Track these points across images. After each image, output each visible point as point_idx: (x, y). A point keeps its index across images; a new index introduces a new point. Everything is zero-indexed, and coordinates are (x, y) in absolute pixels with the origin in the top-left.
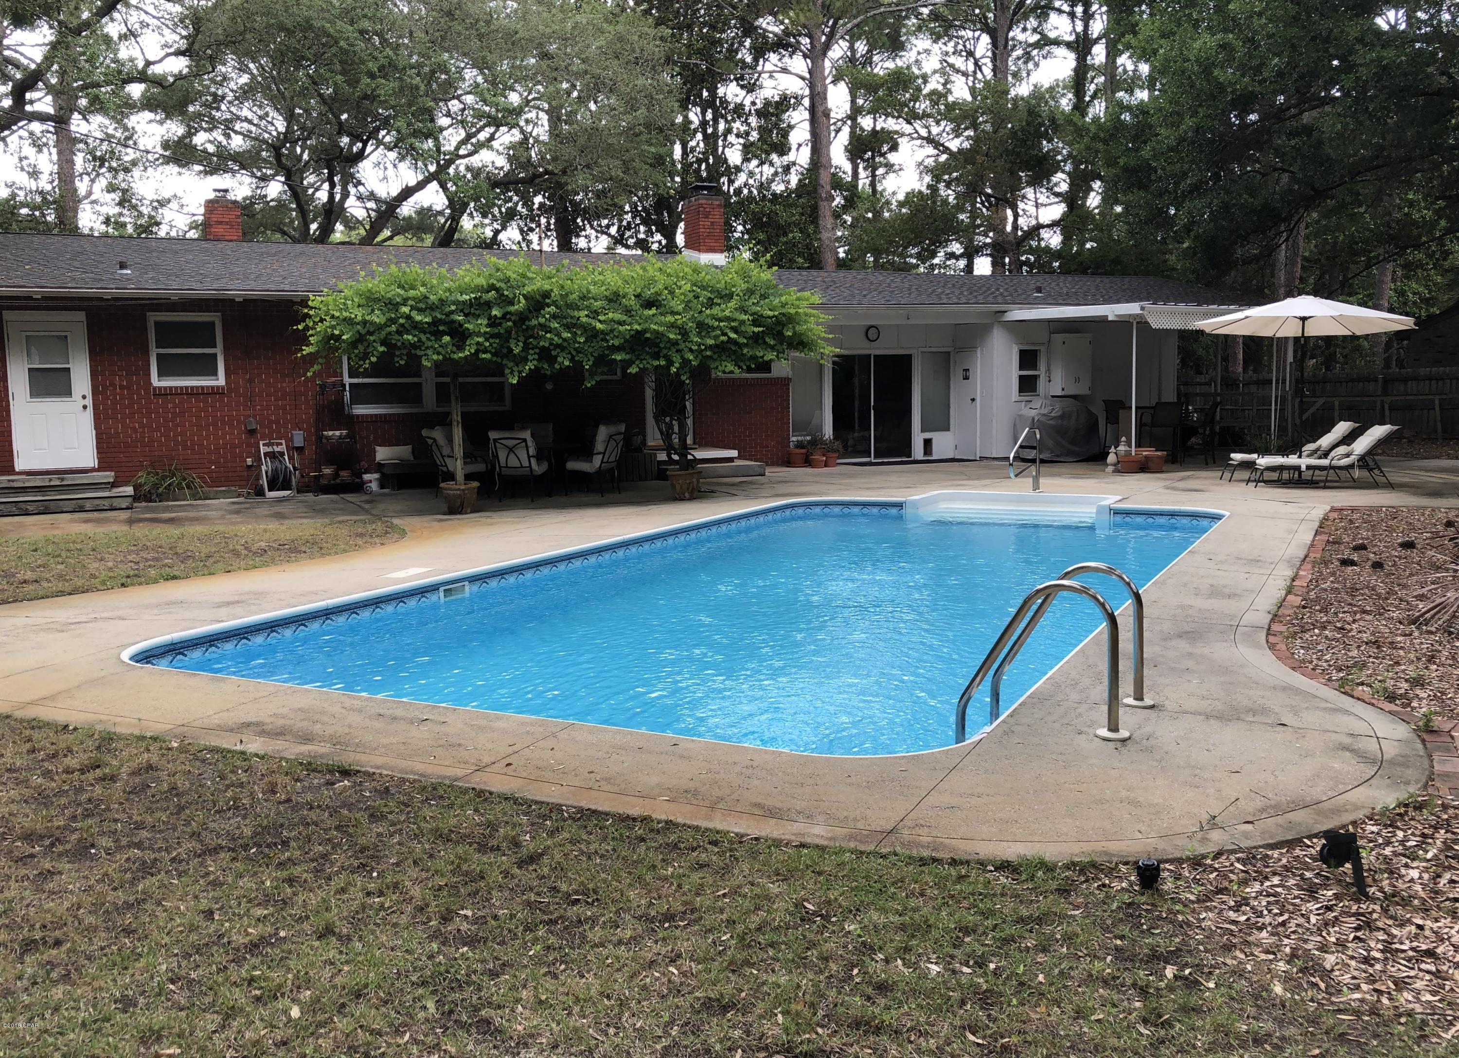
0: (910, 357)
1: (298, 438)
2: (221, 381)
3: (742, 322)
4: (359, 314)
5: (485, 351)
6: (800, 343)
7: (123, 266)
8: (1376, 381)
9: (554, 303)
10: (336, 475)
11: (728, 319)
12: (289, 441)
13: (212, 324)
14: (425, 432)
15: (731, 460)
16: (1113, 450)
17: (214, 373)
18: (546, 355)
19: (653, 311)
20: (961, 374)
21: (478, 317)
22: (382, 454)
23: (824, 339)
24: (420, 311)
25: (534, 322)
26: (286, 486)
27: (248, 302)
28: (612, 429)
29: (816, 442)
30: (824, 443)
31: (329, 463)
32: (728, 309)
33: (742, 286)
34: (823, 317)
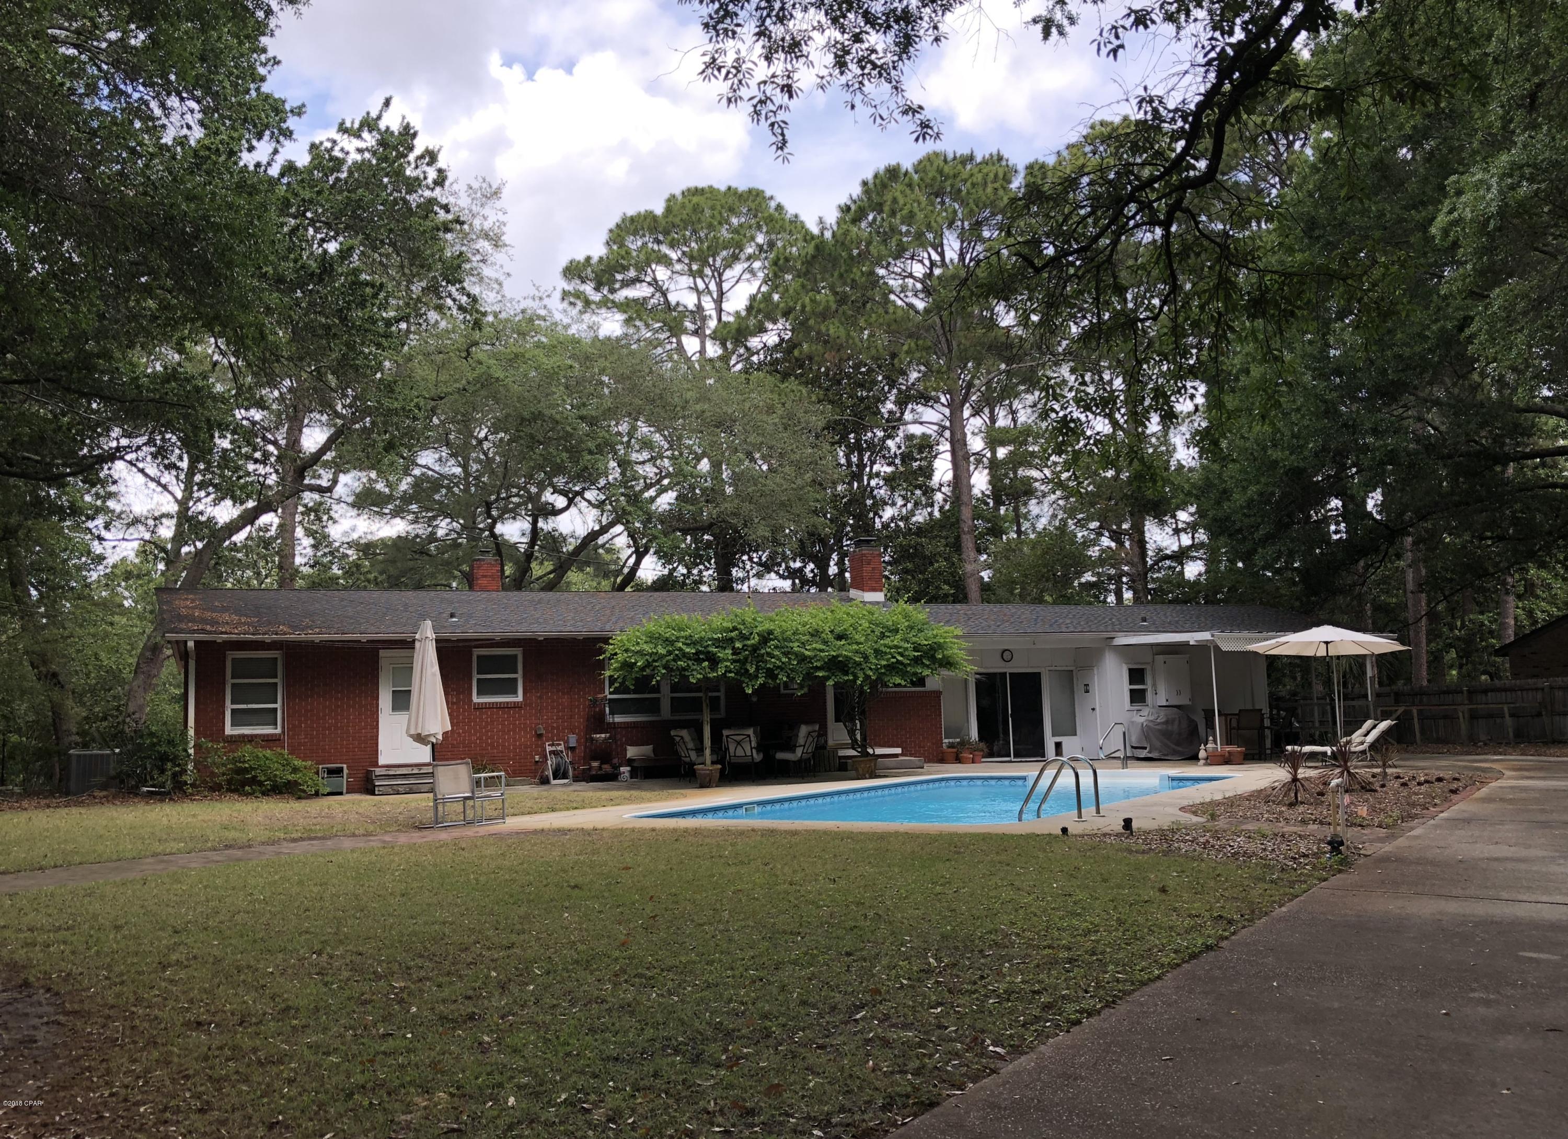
0: (1039, 673)
1: (573, 741)
2: (520, 698)
3: (906, 649)
4: (647, 648)
5: (730, 672)
6: (948, 663)
7: (452, 616)
8: (1462, 692)
9: (776, 638)
10: (600, 768)
11: (896, 647)
12: (566, 742)
13: (515, 656)
14: (673, 733)
15: (896, 756)
16: (1202, 747)
17: (515, 692)
18: (771, 674)
19: (843, 642)
20: (1083, 688)
21: (725, 648)
22: (632, 752)
23: (965, 660)
24: (687, 645)
25: (763, 651)
26: (565, 777)
27: (548, 640)
28: (810, 728)
29: (965, 744)
30: (970, 743)
31: (595, 759)
32: (896, 640)
33: (904, 624)
34: (965, 644)
